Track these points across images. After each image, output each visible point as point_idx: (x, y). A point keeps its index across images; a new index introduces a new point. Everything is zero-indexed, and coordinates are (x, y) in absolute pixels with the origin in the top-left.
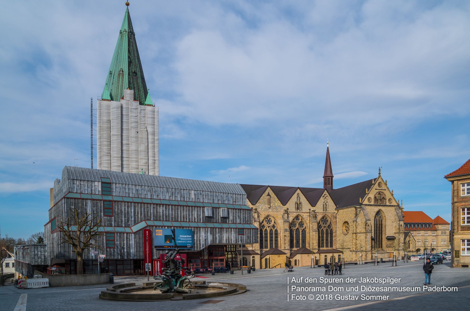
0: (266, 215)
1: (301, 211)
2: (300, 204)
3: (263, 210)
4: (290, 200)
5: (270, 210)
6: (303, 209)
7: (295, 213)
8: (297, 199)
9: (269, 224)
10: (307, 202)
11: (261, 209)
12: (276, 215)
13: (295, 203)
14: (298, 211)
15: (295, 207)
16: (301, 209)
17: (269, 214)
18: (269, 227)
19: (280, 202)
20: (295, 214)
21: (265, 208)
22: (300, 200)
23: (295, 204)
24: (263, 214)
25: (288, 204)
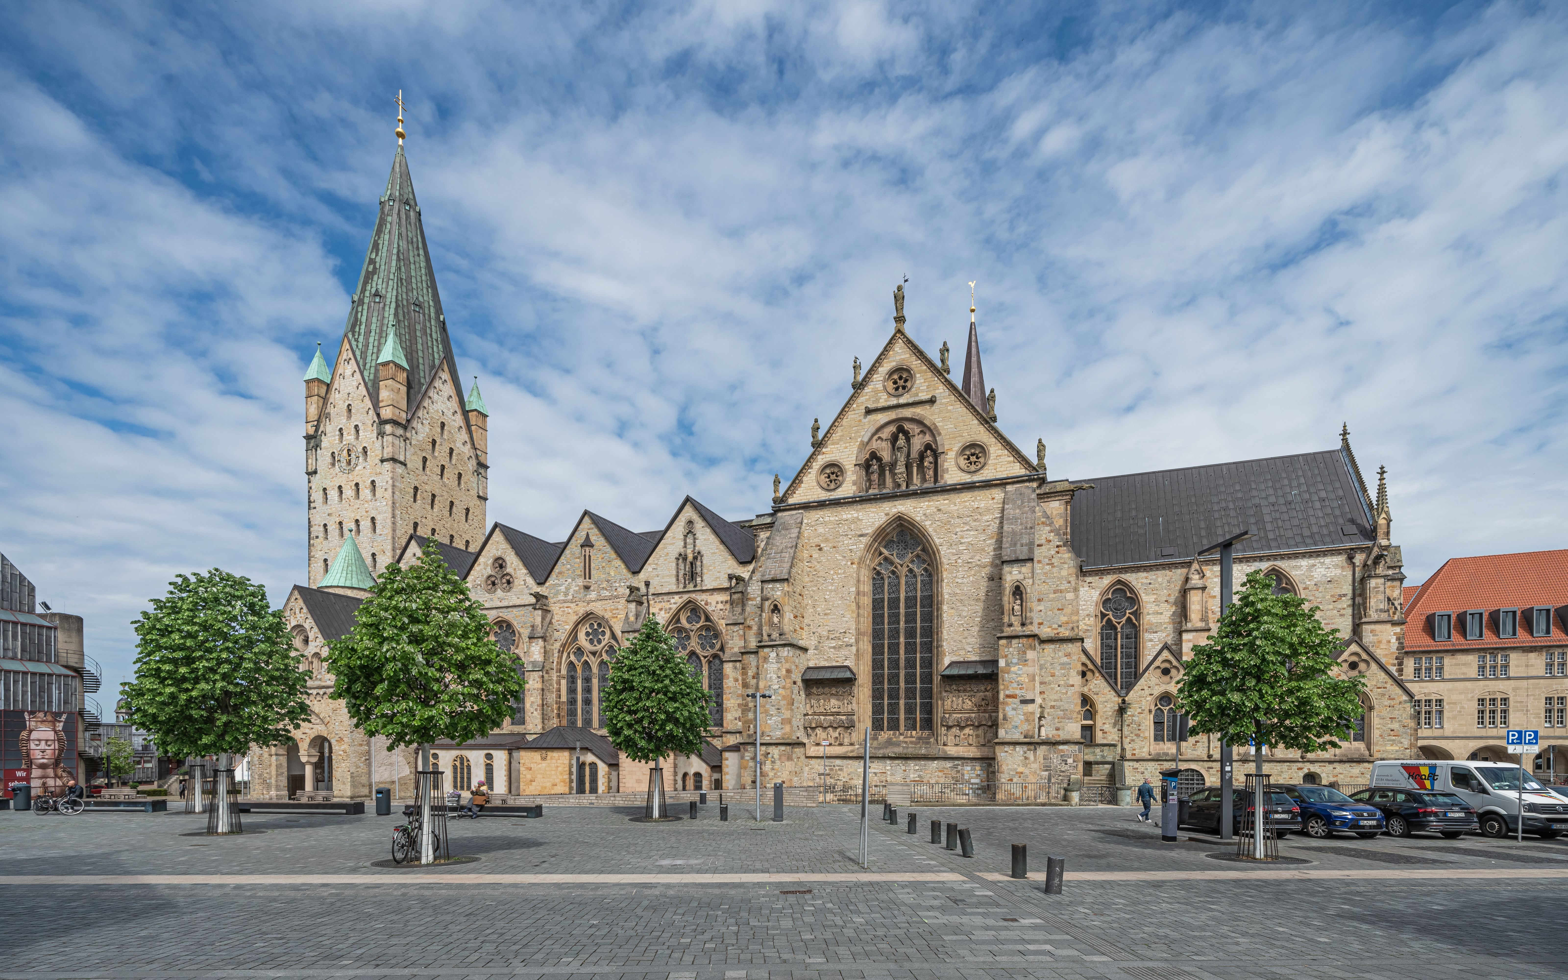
0: (580, 615)
1: (698, 588)
2: (695, 558)
3: (570, 597)
4: (657, 550)
5: (593, 595)
6: (704, 578)
7: (677, 597)
8: (682, 544)
9: (596, 643)
10: (722, 547)
11: (566, 594)
12: (611, 611)
13: (678, 559)
14: (691, 587)
15: (674, 572)
16: (699, 579)
17: (588, 609)
18: (594, 654)
19: (623, 566)
20: (677, 601)
21: (577, 588)
22: (694, 546)
23: (674, 565)
24: (570, 611)
25: (648, 568)
